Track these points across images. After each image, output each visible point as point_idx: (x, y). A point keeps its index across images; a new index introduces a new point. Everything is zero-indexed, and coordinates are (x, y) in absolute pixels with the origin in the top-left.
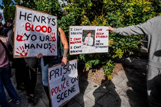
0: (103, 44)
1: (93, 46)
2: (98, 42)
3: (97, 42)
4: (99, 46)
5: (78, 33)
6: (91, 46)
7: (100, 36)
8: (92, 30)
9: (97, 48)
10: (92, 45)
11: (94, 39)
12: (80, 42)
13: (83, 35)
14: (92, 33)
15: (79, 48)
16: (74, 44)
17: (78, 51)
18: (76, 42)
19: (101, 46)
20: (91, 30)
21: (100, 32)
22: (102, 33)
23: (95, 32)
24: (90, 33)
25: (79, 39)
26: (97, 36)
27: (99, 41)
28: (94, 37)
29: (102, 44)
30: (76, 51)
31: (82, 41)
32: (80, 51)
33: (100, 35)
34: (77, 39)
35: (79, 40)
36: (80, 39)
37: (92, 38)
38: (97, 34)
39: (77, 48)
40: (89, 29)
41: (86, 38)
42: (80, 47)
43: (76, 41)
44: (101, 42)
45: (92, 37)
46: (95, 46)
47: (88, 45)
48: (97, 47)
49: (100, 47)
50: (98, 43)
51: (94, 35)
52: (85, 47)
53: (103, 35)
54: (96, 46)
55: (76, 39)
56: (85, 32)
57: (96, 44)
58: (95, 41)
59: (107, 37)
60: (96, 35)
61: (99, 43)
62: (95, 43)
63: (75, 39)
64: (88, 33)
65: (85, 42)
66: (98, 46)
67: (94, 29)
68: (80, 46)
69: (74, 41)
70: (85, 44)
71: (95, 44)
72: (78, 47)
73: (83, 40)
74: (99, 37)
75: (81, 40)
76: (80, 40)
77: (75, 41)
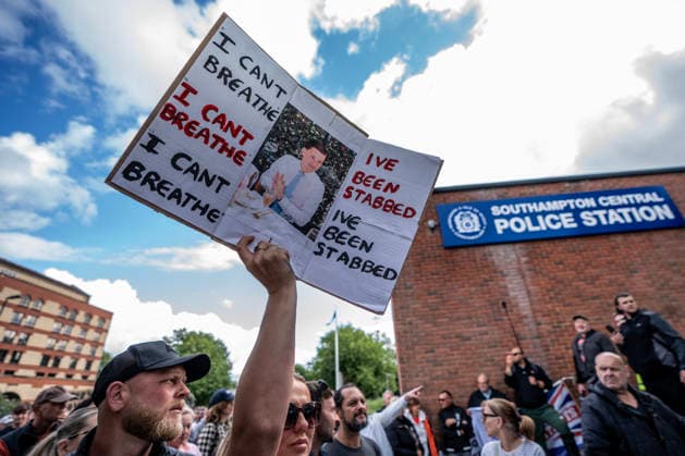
0: (368, 250)
1: (304, 230)
2: (343, 221)
3: (338, 223)
4: (342, 249)
5: (254, 99)
6: (295, 225)
7: (370, 195)
8: (340, 143)
9: (320, 253)
10: (302, 223)
11: (329, 198)
12: (238, 157)
13: (275, 127)
14: (330, 158)
15: (209, 183)
16: (190, 134)
17: (190, 196)
18: (212, 140)
19: (353, 253)
20: (333, 139)
21: (380, 173)
22: (390, 185)
23: (351, 162)
24: (324, 152)
25: (241, 135)
26: (349, 189)
27: (351, 221)
28: (337, 187)
29: (364, 243)
30: (176, 195)
31: (248, 159)
32: (204, 211)
33: (369, 190)
34: (230, 124)
35: (235, 134)
36: (248, 136)
37: (320, 187)
38: (356, 177)
39: (195, 173)
40: (325, 128)
41: (287, 158)
42: (217, 182)
43: (215, 129)
44: (361, 231)
45: (322, 175)
46: (320, 238)
47: (275, 206)
48: (326, 251)
49: (344, 257)
50: (343, 227)
51: (341, 176)
52: (253, 204)
53: (388, 195)
54: (322, 240)
55: (221, 119)
56: (298, 127)
57: (327, 232)
58: (332, 210)
59: (414, 213)
60: (347, 182)
61: (348, 230)
62: (328, 222)
63: (212, 115)
64: (310, 144)
65: (267, 180)
66: (332, 243)
67: (350, 146)
68: (224, 182)
69: (199, 119)
70: (262, 191)
71: (324, 226)
72: (206, 173)
73: (263, 162)
74: (363, 197)
75: (251, 148)
76: (242, 142)
77: (203, 124)
